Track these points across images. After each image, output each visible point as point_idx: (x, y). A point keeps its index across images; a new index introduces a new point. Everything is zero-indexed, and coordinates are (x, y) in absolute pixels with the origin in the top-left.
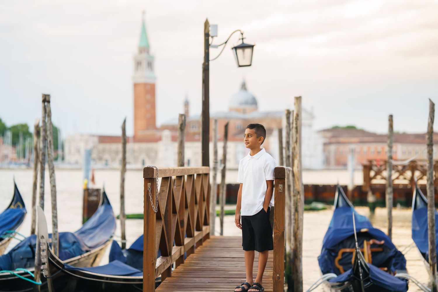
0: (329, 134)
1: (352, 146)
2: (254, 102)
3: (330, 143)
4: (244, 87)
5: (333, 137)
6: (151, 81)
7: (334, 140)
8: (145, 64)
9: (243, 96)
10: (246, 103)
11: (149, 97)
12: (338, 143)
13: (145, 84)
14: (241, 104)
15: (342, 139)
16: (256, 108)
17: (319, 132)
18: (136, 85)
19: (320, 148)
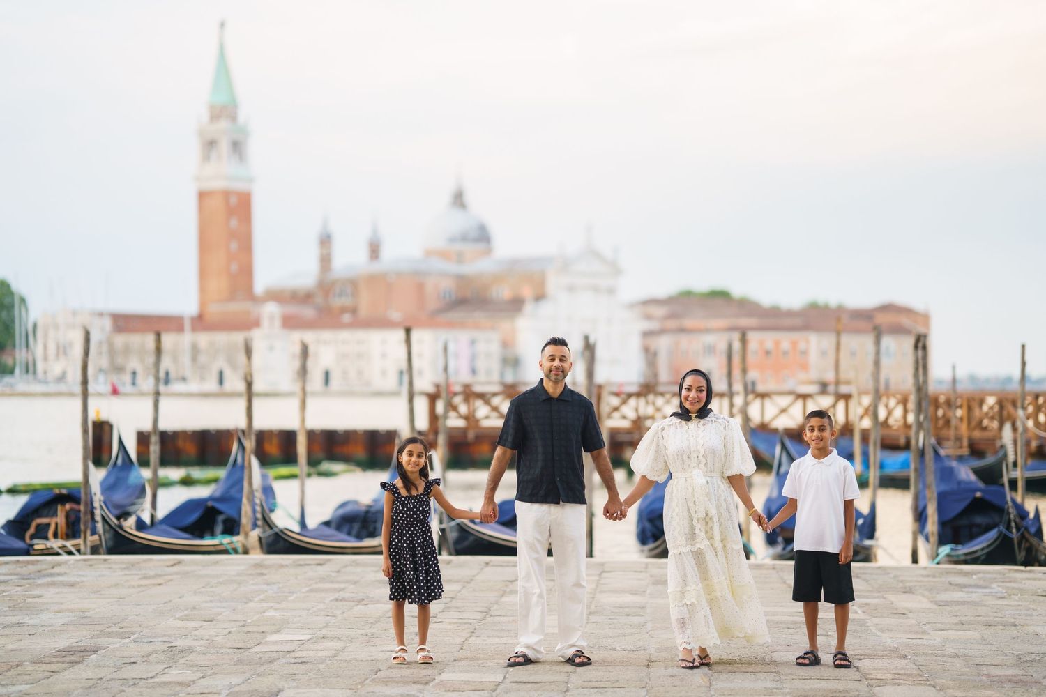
0: (660, 311)
1: (709, 339)
2: (482, 236)
3: (662, 332)
4: (459, 200)
5: (672, 316)
6: (240, 186)
7: (671, 324)
8: (224, 146)
9: (458, 222)
10: (464, 238)
11: (234, 223)
12: (682, 330)
13: (226, 194)
14: (452, 240)
15: (688, 323)
16: (488, 252)
17: (632, 306)
18: (202, 196)
19: (635, 344)
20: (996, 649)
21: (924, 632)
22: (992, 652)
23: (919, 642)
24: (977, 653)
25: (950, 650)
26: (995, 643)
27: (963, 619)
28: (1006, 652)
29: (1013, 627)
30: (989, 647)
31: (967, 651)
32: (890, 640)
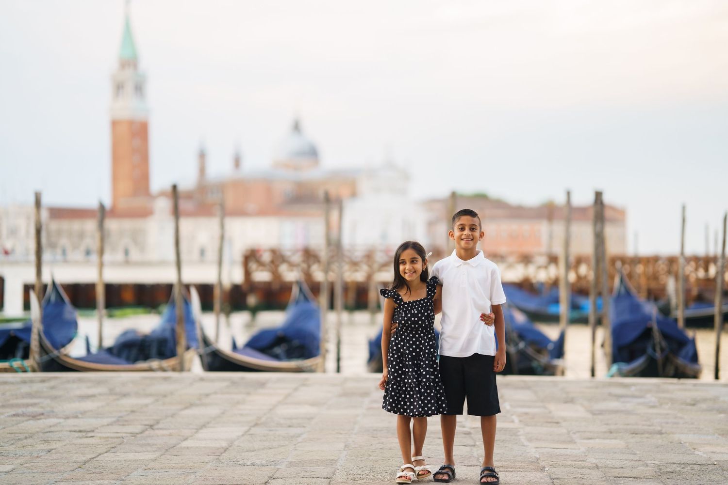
20: (638, 458)
21: (572, 442)
22: (633, 463)
23: (563, 451)
24: (618, 464)
25: (592, 460)
26: (638, 452)
27: (613, 427)
28: (647, 462)
29: (659, 436)
30: (631, 457)
31: (608, 462)
32: (534, 450)
